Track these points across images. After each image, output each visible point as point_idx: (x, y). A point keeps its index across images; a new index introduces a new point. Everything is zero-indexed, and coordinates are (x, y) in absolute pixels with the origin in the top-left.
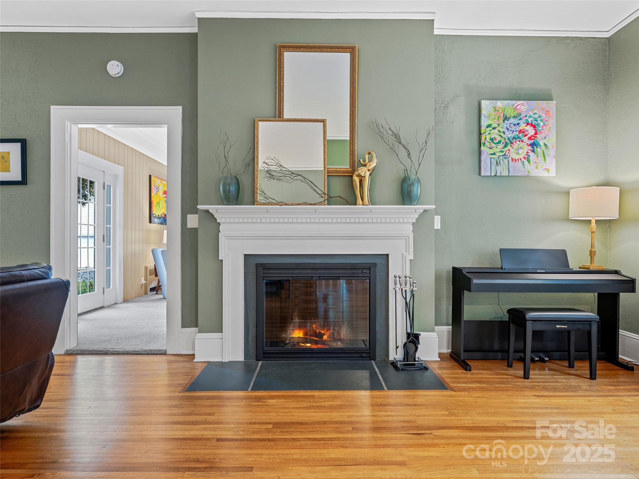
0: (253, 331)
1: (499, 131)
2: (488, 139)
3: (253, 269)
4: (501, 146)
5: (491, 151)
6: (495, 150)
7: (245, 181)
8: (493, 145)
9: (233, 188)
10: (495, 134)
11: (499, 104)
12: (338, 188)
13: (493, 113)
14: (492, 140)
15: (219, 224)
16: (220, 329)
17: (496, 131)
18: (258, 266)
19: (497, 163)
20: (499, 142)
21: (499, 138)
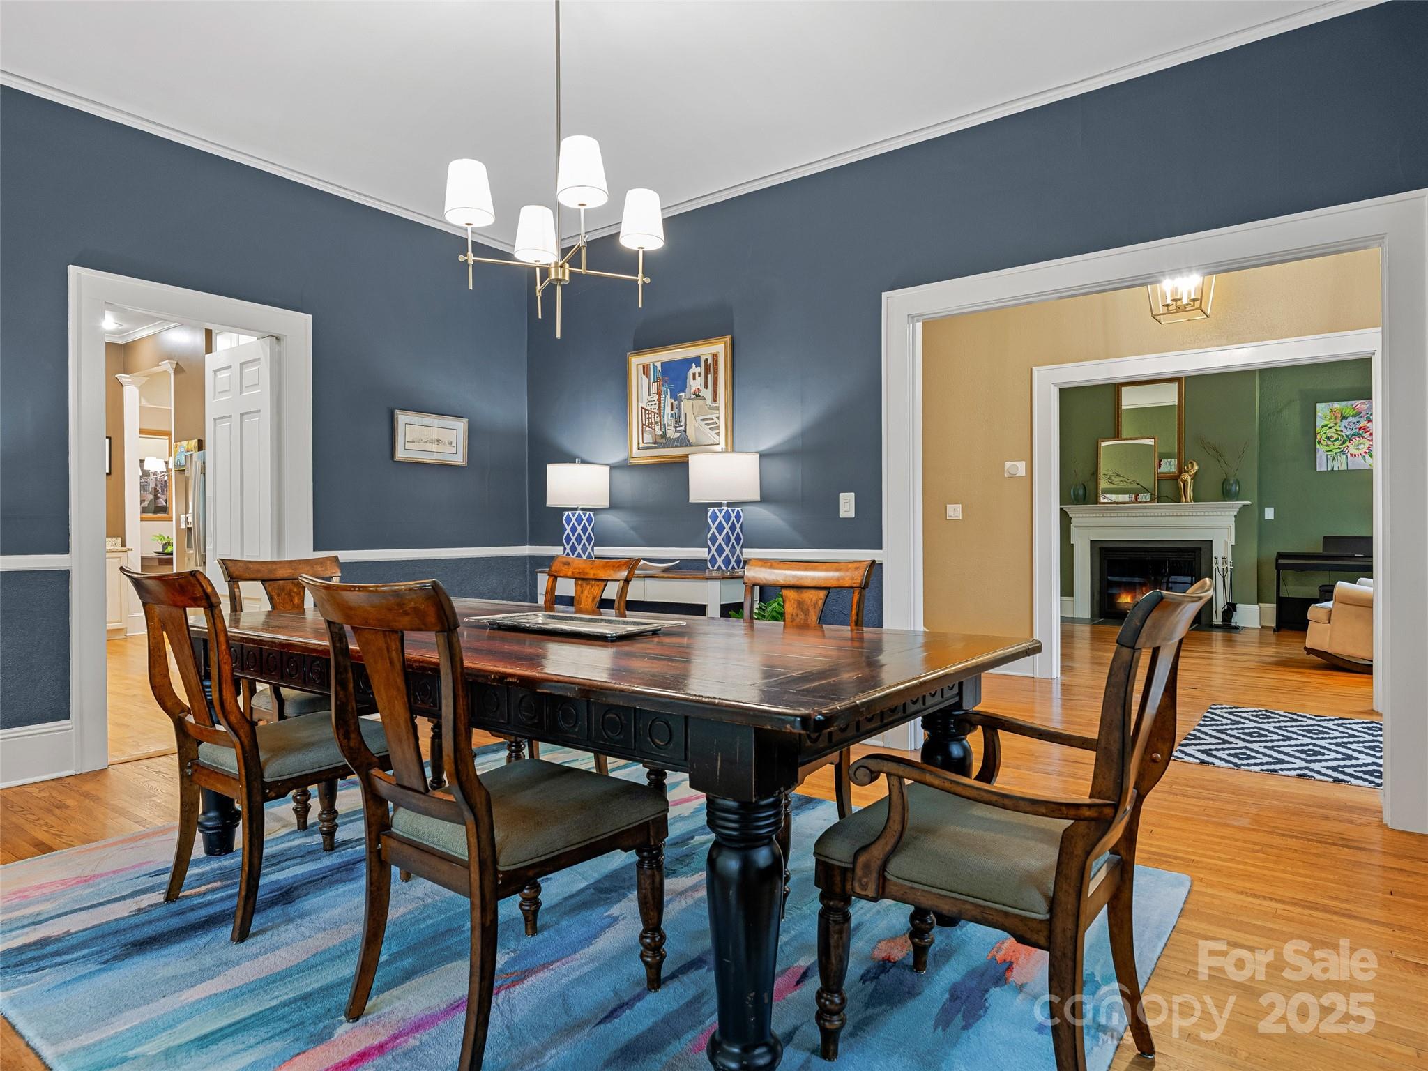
0: (1097, 597)
1: (1336, 430)
2: (1323, 438)
3: (1097, 551)
4: (1338, 443)
5: (1328, 449)
6: (1332, 447)
7: (1090, 486)
8: (1329, 443)
9: (1081, 492)
10: (1331, 433)
11: (1336, 405)
12: (1167, 488)
13: (1329, 413)
14: (1328, 438)
15: (1071, 518)
16: (1072, 595)
17: (1333, 430)
18: (1101, 549)
19: (1334, 459)
20: (1337, 440)
21: (1335, 437)
